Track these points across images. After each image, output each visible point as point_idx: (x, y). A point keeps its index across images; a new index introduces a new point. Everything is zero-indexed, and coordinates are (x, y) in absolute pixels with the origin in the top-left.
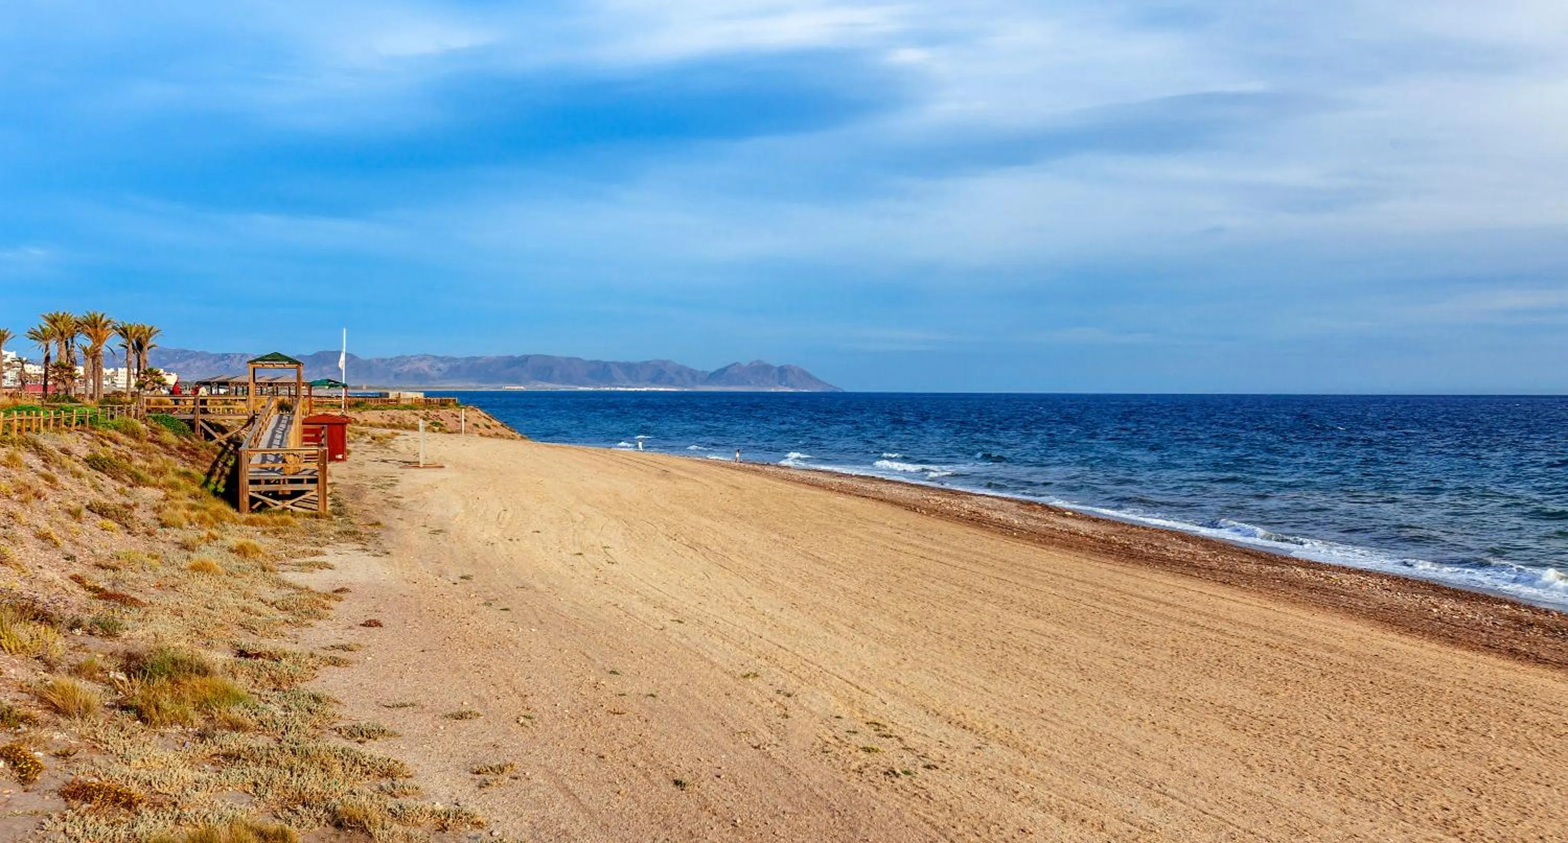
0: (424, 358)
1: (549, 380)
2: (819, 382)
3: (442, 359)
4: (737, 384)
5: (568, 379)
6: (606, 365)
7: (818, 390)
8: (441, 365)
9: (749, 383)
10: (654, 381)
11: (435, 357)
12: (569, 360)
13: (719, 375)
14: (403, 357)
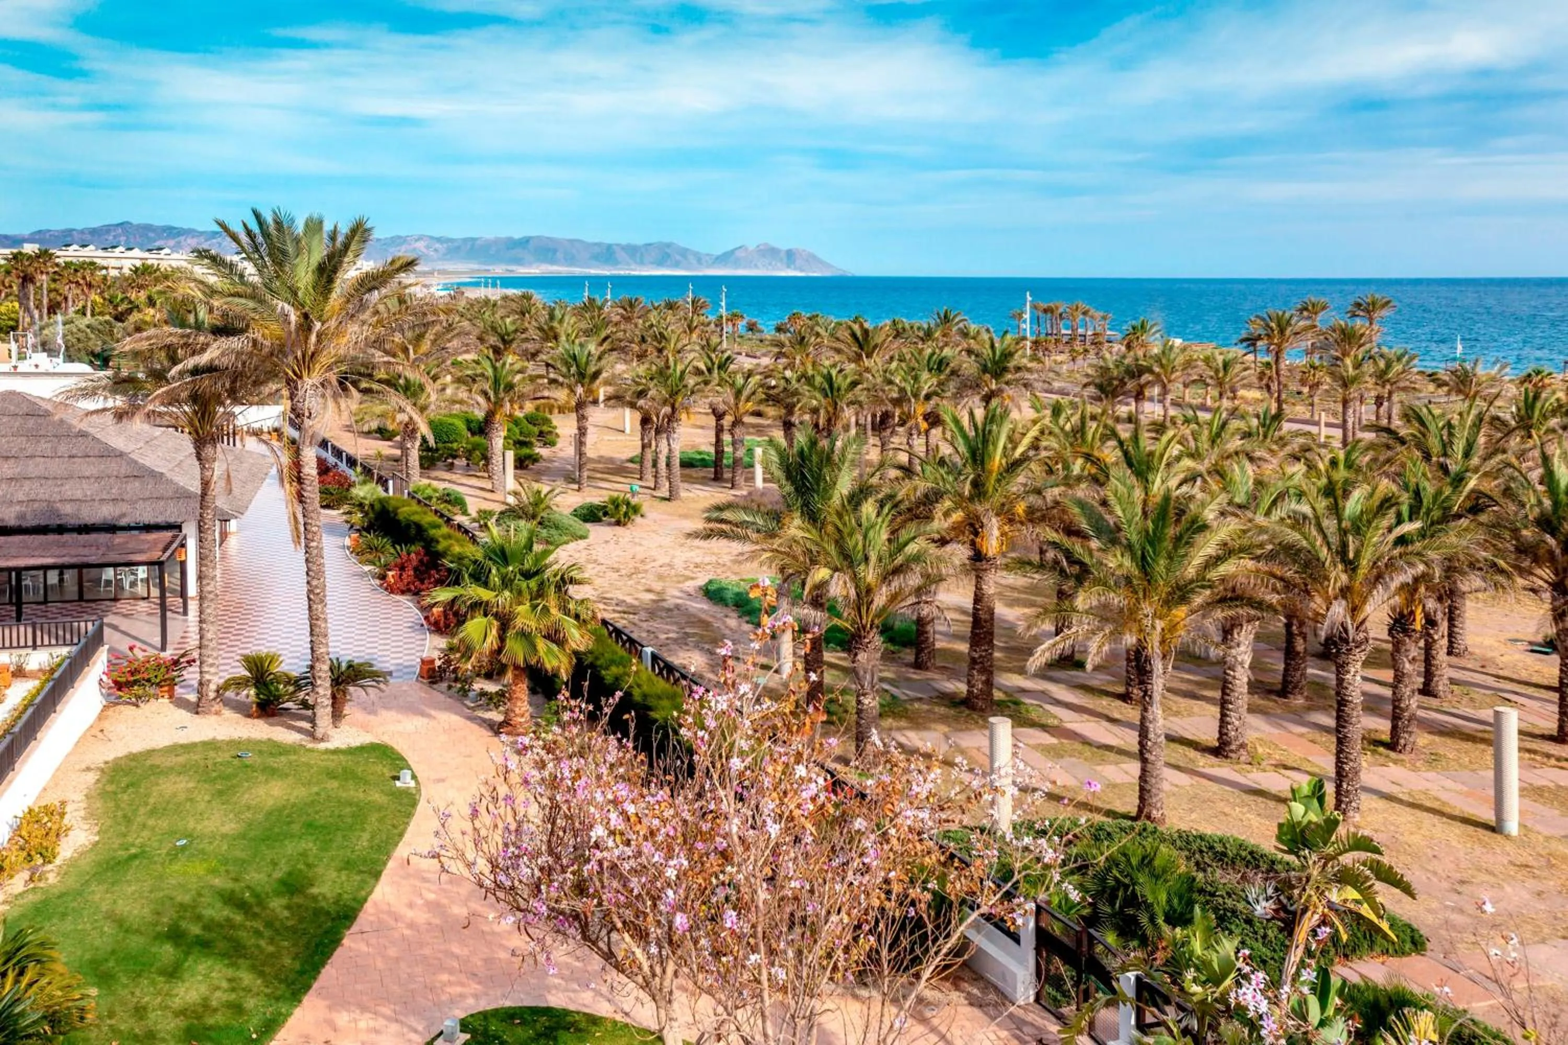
0: (420, 238)
1: (553, 262)
2: (829, 266)
3: (439, 240)
4: (745, 268)
5: (571, 260)
6: (609, 247)
7: (827, 274)
8: (438, 246)
9: (756, 266)
10: (660, 263)
11: (431, 238)
12: (572, 241)
13: (724, 259)
14: (399, 237)
